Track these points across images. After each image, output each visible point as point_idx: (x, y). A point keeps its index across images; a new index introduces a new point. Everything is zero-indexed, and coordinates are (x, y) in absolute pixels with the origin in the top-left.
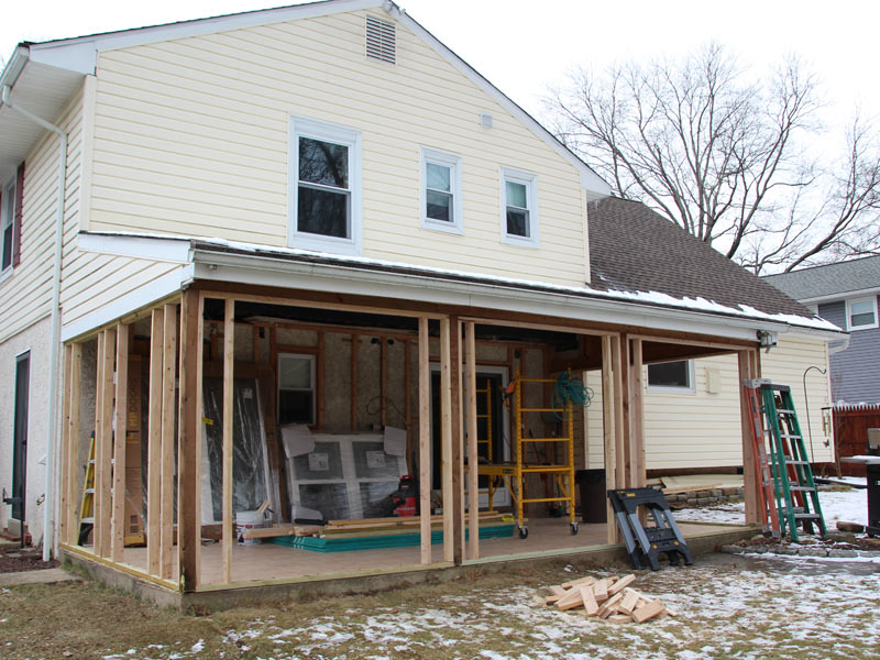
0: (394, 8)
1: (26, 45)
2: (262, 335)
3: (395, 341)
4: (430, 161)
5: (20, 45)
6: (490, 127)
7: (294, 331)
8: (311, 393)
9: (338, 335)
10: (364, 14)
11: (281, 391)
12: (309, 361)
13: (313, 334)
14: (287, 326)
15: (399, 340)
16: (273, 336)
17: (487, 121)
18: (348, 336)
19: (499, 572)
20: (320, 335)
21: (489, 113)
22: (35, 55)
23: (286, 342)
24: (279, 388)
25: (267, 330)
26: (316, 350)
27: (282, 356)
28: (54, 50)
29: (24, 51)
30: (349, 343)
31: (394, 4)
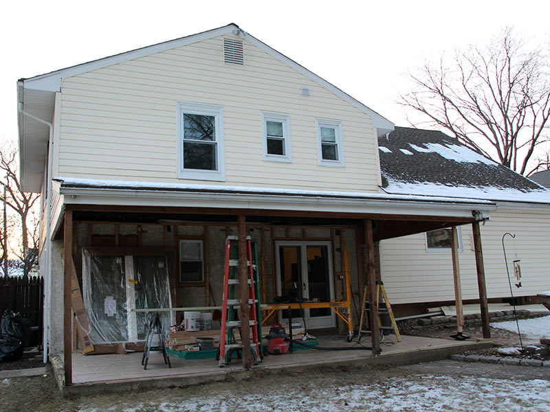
0: (241, 32)
1: (22, 80)
2: (169, 230)
3: (255, 230)
4: (269, 120)
5: (19, 80)
6: (308, 96)
7: (190, 227)
8: (201, 263)
9: (217, 227)
10: (222, 38)
11: (182, 262)
12: (200, 244)
13: (201, 228)
14: (184, 224)
15: (257, 229)
16: (176, 230)
17: (306, 92)
18: (224, 228)
19: (278, 373)
20: (206, 228)
21: (306, 87)
22: (27, 85)
23: (184, 233)
24: (180, 260)
25: (172, 227)
26: (203, 238)
27: (182, 241)
28: (38, 81)
29: (21, 84)
30: (225, 232)
31: (241, 30)
